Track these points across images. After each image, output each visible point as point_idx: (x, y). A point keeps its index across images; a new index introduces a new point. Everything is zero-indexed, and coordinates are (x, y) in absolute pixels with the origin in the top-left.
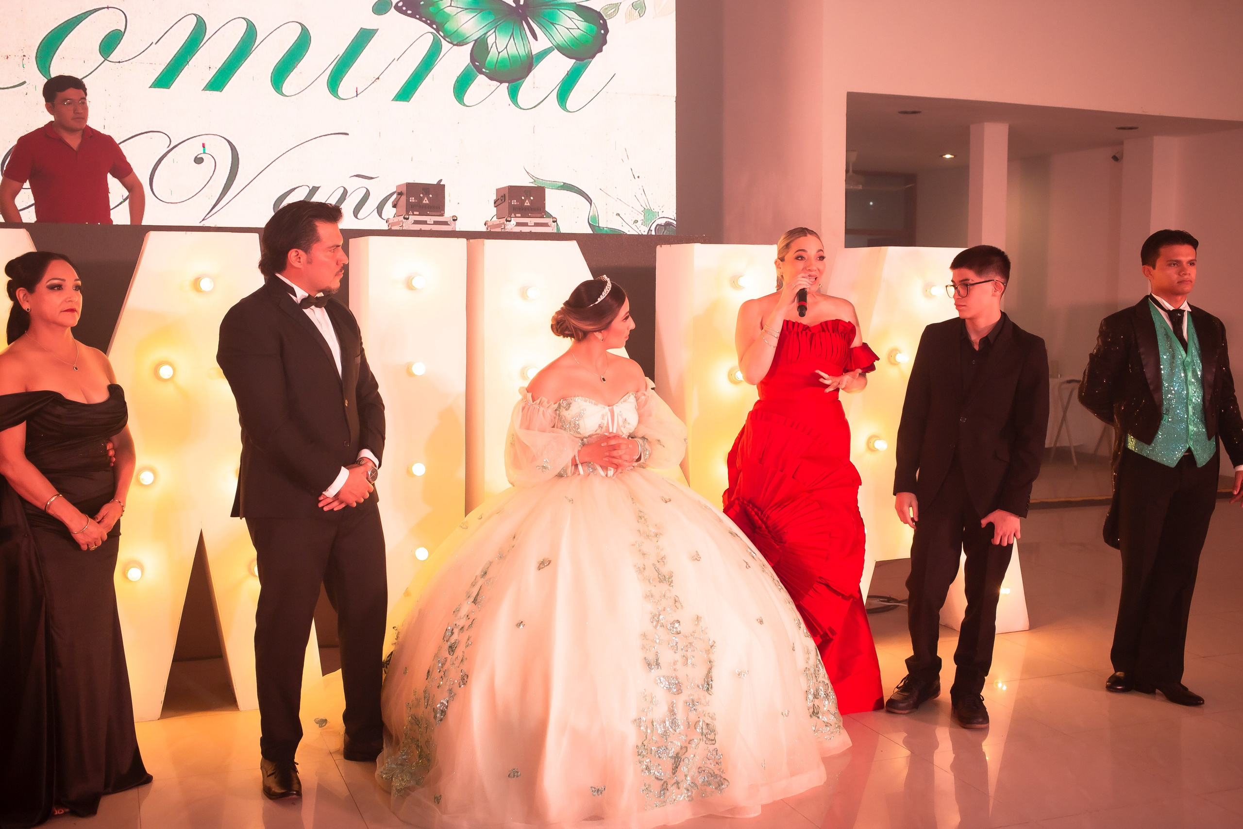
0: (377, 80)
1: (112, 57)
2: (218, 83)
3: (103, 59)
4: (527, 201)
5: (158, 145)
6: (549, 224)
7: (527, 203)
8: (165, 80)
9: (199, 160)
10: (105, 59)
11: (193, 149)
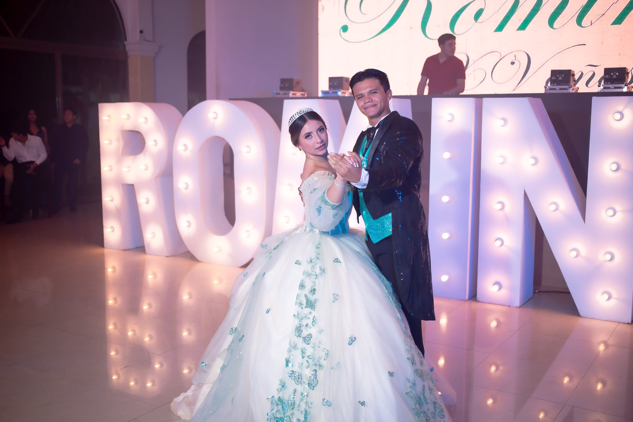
0: (603, 15)
1: (479, 21)
2: (523, 26)
3: (474, 21)
4: (615, 75)
5: (495, 58)
6: (623, 87)
7: (615, 77)
8: (500, 28)
9: (513, 63)
10: (476, 22)
11: (511, 58)
